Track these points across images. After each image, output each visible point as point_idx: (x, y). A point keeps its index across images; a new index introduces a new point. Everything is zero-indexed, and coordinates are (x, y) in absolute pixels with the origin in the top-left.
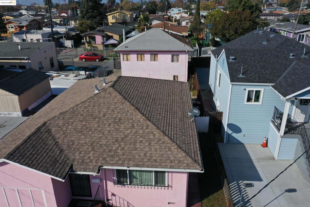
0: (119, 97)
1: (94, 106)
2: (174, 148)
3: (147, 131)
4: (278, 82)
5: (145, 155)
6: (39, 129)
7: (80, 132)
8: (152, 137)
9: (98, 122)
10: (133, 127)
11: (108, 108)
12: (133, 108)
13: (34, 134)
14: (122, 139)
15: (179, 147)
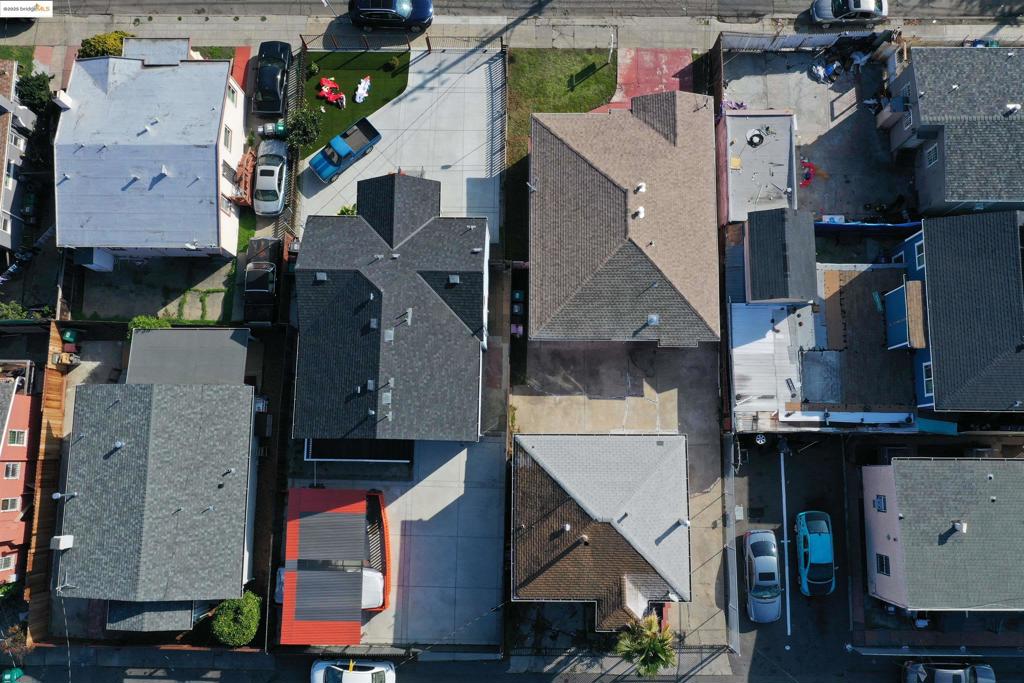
0: (613, 176)
1: (636, 166)
2: (554, 129)
3: (578, 142)
4: (433, 218)
5: (576, 123)
6: (675, 135)
7: (638, 139)
8: (573, 137)
9: (625, 149)
10: (591, 146)
11: (620, 163)
12: (596, 165)
13: (675, 127)
14: (598, 134)
15: (548, 130)
